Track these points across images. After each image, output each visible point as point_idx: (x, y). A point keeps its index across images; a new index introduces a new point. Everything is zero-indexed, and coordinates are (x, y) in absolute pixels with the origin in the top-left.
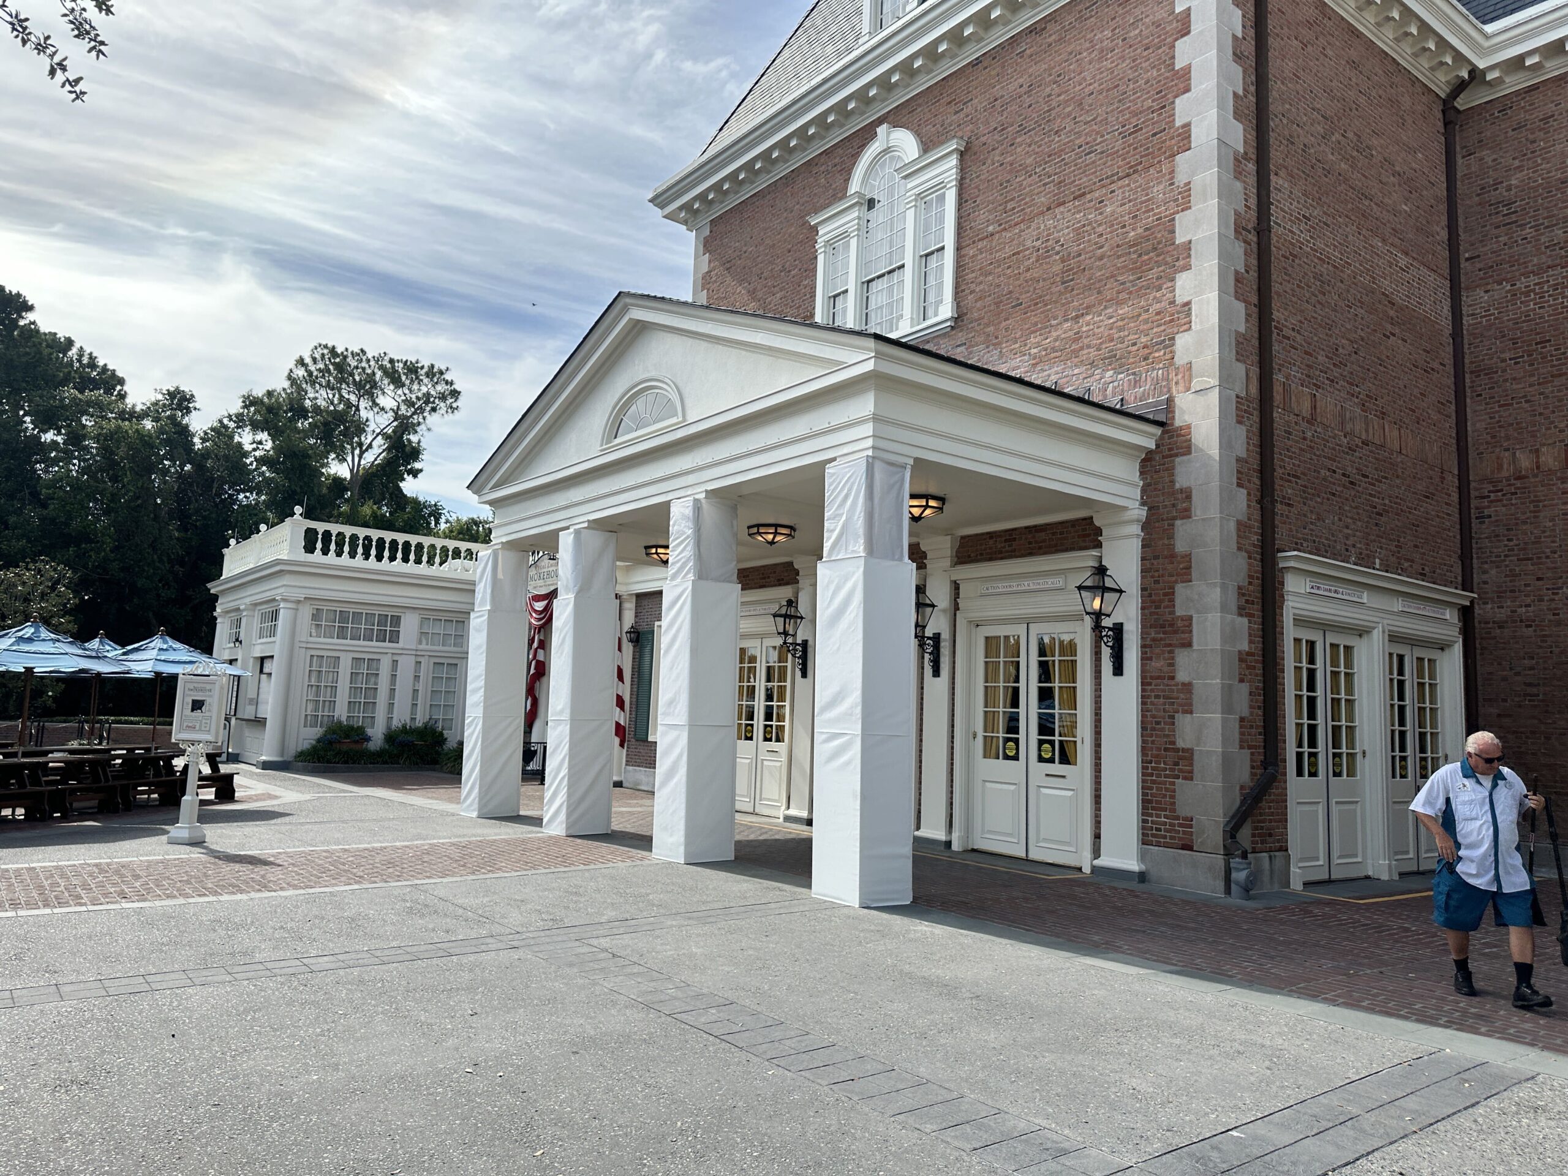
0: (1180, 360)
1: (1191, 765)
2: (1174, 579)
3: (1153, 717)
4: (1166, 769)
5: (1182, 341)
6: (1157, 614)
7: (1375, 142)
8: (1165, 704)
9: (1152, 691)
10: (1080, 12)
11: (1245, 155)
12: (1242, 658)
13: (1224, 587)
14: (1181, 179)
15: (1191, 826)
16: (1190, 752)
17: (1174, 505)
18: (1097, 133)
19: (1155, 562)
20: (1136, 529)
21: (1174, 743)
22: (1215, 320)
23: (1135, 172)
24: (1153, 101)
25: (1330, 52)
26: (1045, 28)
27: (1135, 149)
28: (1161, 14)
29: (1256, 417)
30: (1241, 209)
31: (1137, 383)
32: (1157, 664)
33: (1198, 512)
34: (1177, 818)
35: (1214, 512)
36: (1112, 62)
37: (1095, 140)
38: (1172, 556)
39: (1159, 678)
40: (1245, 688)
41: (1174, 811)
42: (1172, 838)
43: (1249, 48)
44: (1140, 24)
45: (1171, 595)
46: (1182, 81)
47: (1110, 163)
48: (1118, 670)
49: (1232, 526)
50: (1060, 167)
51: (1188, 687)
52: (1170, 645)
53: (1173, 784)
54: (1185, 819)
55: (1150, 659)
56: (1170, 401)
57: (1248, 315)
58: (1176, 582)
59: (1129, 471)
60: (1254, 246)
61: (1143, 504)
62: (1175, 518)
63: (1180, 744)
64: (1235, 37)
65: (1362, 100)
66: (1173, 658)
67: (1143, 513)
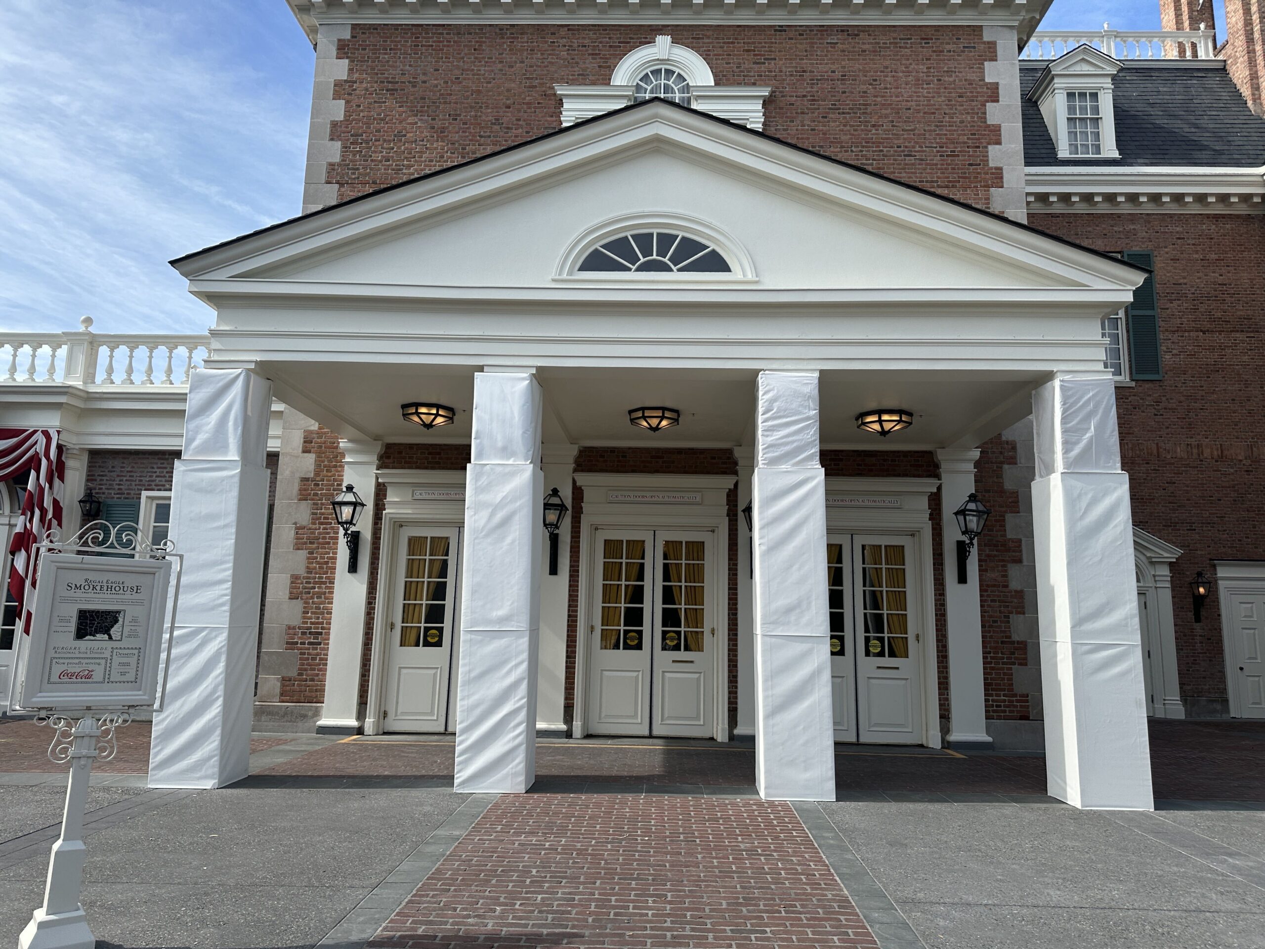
1: (1026, 653)
2: (1004, 509)
3: (991, 616)
4: (1003, 658)
6: (990, 535)
8: (1000, 606)
9: (988, 596)
15: (1027, 701)
18: (916, 143)
19: (987, 495)
21: (1010, 637)
23: (953, 186)
24: (968, 139)
27: (954, 169)
28: (975, 76)
34: (1015, 695)
36: (929, 93)
37: (913, 147)
39: (994, 586)
41: (1012, 690)
42: (1010, 712)
44: (954, 75)
47: (928, 171)
48: (962, 578)
50: (878, 155)
53: (1011, 669)
54: (1022, 696)
55: (986, 570)
62: (1002, 463)
63: (1015, 638)
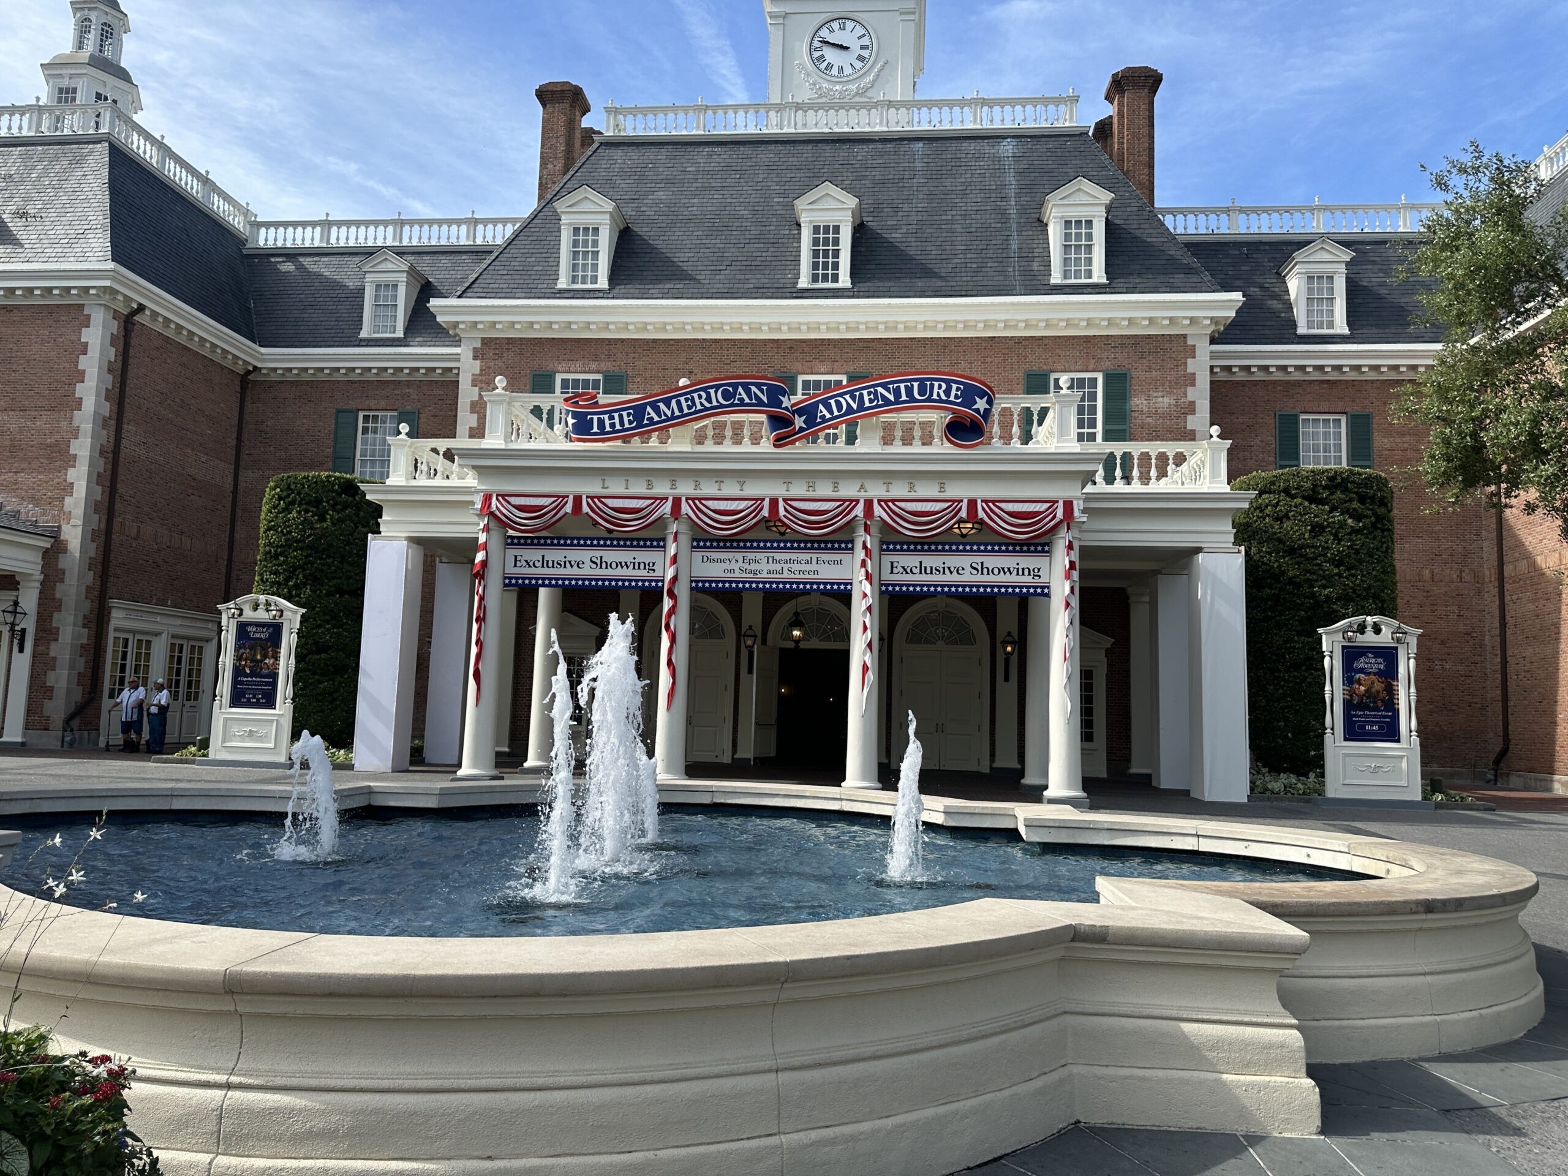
0: (66, 509)
1: (52, 694)
2: (53, 609)
3: (36, 673)
4: (40, 696)
5: (68, 500)
6: (43, 625)
8: (42, 667)
9: (37, 660)
10: (33, 313)
11: (110, 418)
12: (82, 646)
13: (76, 616)
14: (76, 423)
15: (49, 722)
16: (52, 687)
17: (56, 576)
18: (36, 382)
19: (45, 601)
20: (38, 585)
21: (45, 684)
22: (84, 495)
23: (53, 410)
24: (66, 379)
27: (54, 399)
28: (74, 338)
29: (103, 538)
30: (105, 443)
31: (44, 514)
32: (40, 648)
33: (67, 581)
34: (43, 717)
35: (74, 582)
36: (47, 349)
37: (34, 385)
38: (54, 599)
39: (41, 654)
40: (83, 660)
41: (42, 713)
42: (39, 725)
43: (119, 365)
44: (63, 337)
45: (51, 617)
46: (81, 376)
47: (41, 400)
48: (21, 650)
49: (83, 588)
51: (54, 659)
52: (48, 640)
53: (43, 702)
54: (47, 718)
55: (38, 645)
56: (59, 527)
57: (103, 492)
58: (54, 611)
59: (37, 558)
60: (111, 460)
61: (42, 573)
62: (56, 582)
63: (48, 684)
64: (110, 362)
66: (49, 646)
67: (42, 577)
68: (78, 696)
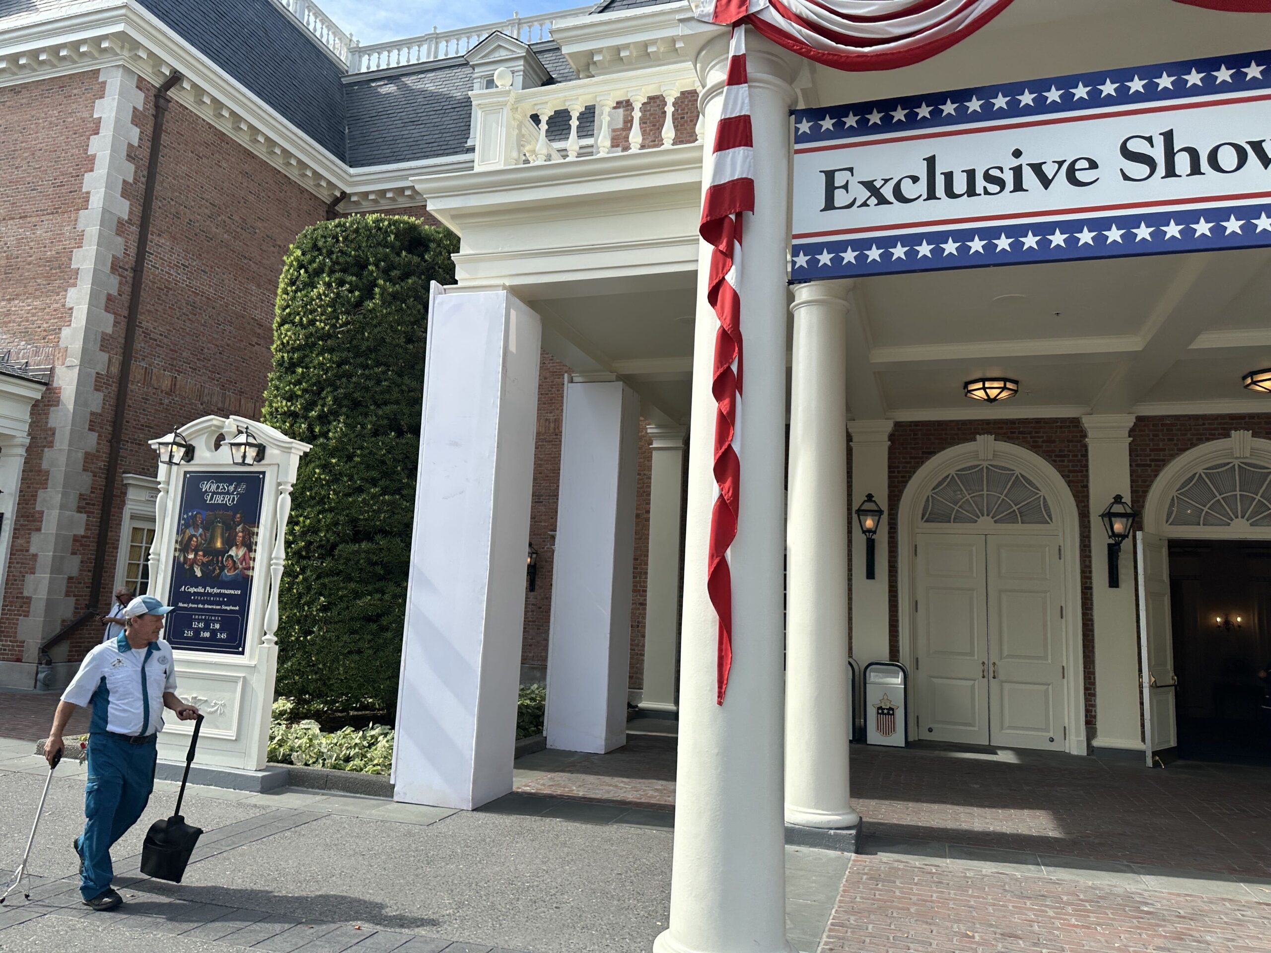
0: (62, 344)
5: (66, 332)
7: (259, 224)
10: (43, 90)
11: (130, 221)
12: (76, 539)
13: (64, 494)
14: (80, 226)
16: (29, 598)
17: (45, 438)
20: (22, 451)
22: (84, 323)
25: (224, 164)
26: (20, 92)
29: (114, 388)
30: (120, 255)
31: (37, 353)
32: (20, 541)
33: (58, 444)
35: (66, 447)
38: (40, 471)
40: (77, 559)
43: (146, 153)
45: (35, 497)
46: (89, 163)
49: (80, 455)
51: (35, 556)
52: (30, 529)
56: (52, 370)
57: (116, 323)
58: (39, 488)
59: (24, 414)
60: (130, 280)
61: (29, 434)
64: (130, 145)
65: (251, 198)
66: (30, 538)
67: (27, 441)
68: (67, 610)
